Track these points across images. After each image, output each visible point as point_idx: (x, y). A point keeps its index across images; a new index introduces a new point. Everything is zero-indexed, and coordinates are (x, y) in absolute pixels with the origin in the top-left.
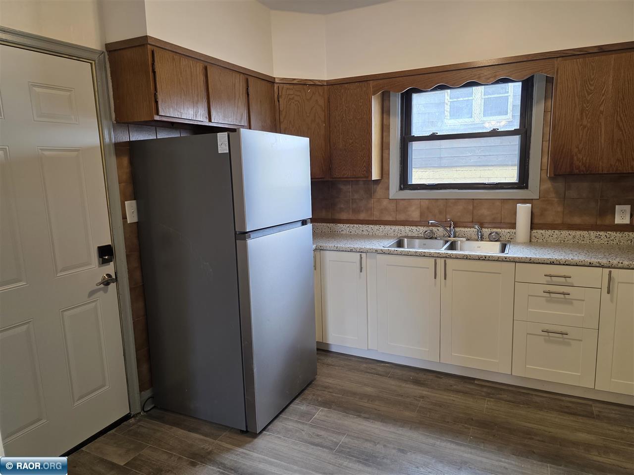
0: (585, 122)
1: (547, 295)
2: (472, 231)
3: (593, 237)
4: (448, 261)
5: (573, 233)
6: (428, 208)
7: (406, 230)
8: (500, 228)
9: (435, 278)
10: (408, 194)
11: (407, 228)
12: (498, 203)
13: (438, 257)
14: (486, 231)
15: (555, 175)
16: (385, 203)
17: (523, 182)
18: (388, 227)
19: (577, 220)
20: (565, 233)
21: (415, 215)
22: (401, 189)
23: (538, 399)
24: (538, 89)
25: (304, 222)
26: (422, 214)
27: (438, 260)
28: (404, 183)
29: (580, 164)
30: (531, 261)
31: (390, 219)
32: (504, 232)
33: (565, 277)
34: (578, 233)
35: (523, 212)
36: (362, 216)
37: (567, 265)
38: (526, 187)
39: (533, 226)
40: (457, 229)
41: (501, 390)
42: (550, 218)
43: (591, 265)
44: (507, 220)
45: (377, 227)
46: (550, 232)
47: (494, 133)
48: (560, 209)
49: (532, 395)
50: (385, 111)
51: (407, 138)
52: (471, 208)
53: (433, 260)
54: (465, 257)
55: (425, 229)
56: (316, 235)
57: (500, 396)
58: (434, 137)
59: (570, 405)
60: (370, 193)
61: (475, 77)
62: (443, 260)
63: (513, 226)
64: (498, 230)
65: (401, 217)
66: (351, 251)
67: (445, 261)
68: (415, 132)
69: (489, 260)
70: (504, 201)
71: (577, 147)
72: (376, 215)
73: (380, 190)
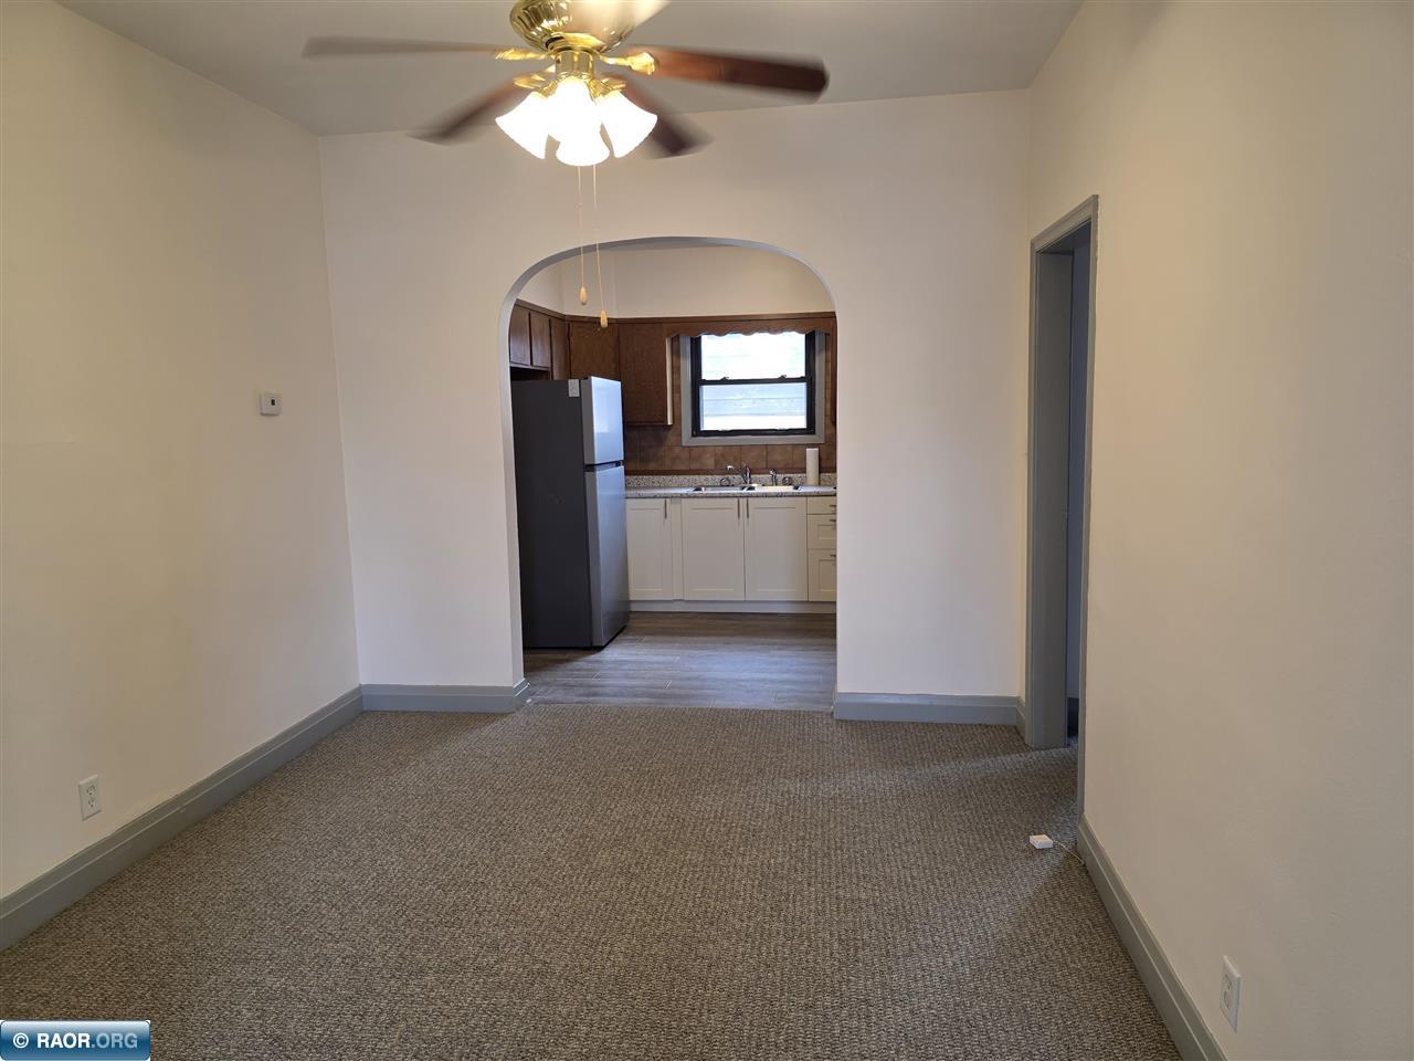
1: (833, 523)
2: (766, 478)
4: (750, 499)
6: (723, 456)
7: (702, 478)
8: (793, 472)
9: (739, 517)
10: (701, 441)
11: (703, 477)
12: (790, 448)
13: (740, 497)
14: (780, 477)
16: (677, 450)
17: (811, 427)
18: (682, 477)
21: (710, 463)
22: (693, 436)
24: (818, 340)
25: (618, 464)
26: (716, 462)
27: (741, 500)
28: (696, 430)
30: (819, 495)
31: (684, 468)
32: (796, 477)
35: (812, 456)
36: (652, 466)
38: (814, 433)
40: (752, 476)
44: (799, 466)
45: (670, 477)
47: (783, 380)
50: (676, 353)
51: (698, 382)
52: (764, 454)
53: (736, 500)
54: (763, 495)
55: (721, 477)
56: (627, 473)
58: (725, 381)
60: (660, 441)
62: (745, 500)
63: (804, 470)
64: (791, 474)
65: (695, 466)
66: (655, 497)
67: (747, 500)
68: (706, 376)
69: (784, 496)
70: (795, 446)
72: (668, 465)
73: (671, 438)
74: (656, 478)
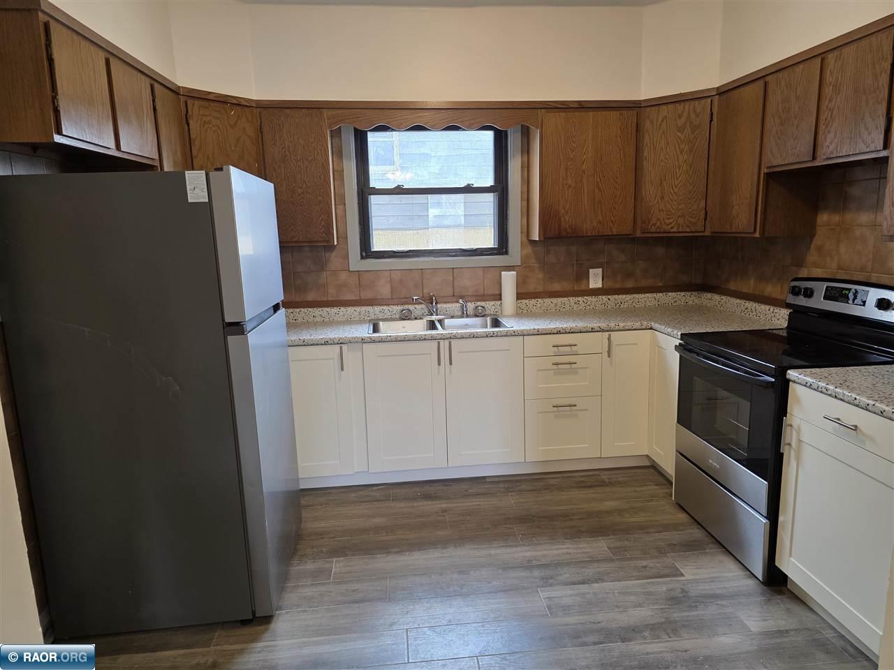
0: (570, 182)
1: (555, 367)
2: (454, 307)
3: (572, 304)
4: (453, 341)
5: (555, 300)
6: (401, 281)
7: (375, 311)
8: (484, 301)
9: (439, 364)
10: (371, 264)
11: (377, 309)
12: (480, 272)
13: (441, 339)
14: (471, 306)
15: (545, 238)
16: (343, 276)
17: (502, 246)
18: (350, 310)
19: (557, 287)
20: (548, 301)
21: (385, 290)
22: (362, 258)
23: (553, 482)
24: (514, 142)
26: (393, 289)
27: (442, 342)
28: (366, 251)
29: (567, 226)
30: (539, 333)
31: (352, 298)
32: (490, 306)
33: (570, 346)
34: (560, 300)
35: (509, 280)
36: (311, 296)
37: (572, 333)
38: (506, 253)
39: (520, 296)
40: (439, 306)
41: (517, 481)
42: (532, 287)
43: (593, 330)
44: (491, 292)
45: (335, 310)
46: (533, 301)
47: (469, 189)
48: (540, 276)
49: (547, 479)
51: (365, 192)
52: (451, 279)
53: (435, 344)
54: (472, 336)
55: (400, 308)
57: (519, 488)
58: (399, 191)
59: (582, 479)
60: (322, 266)
61: (457, 121)
62: (447, 342)
63: (499, 297)
64: (483, 304)
65: (367, 295)
66: (326, 343)
67: (450, 343)
68: (374, 183)
69: (497, 336)
70: (485, 268)
71: (564, 208)
72: (332, 294)
73: (334, 260)
74: (317, 312)
